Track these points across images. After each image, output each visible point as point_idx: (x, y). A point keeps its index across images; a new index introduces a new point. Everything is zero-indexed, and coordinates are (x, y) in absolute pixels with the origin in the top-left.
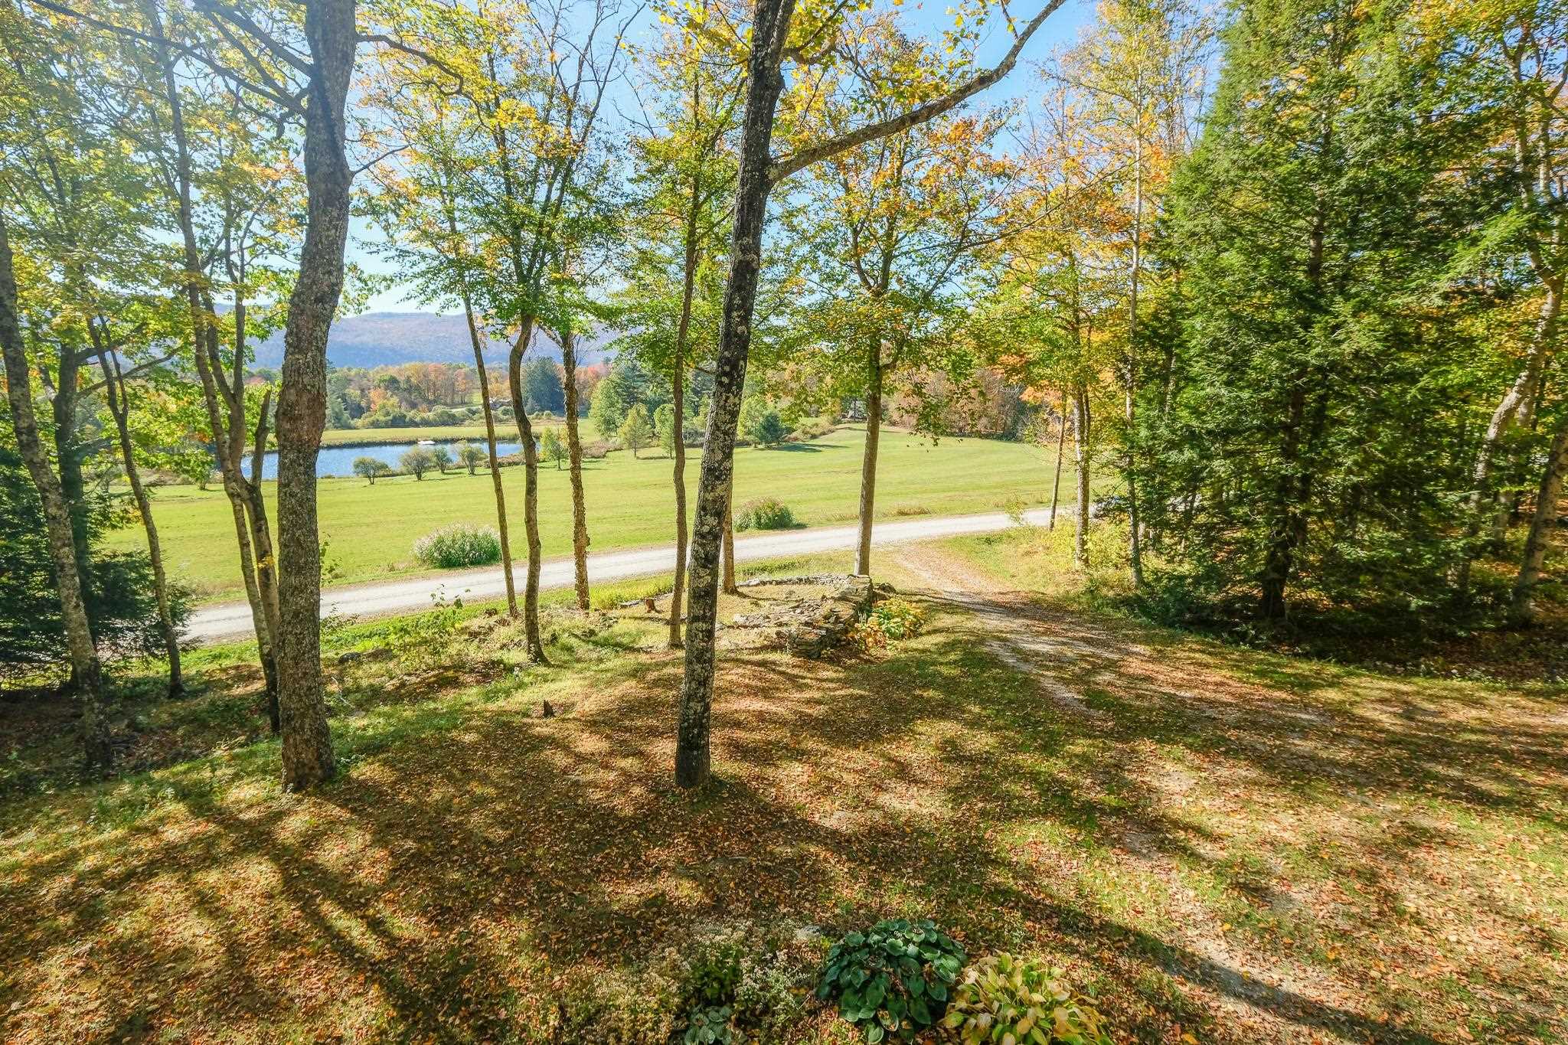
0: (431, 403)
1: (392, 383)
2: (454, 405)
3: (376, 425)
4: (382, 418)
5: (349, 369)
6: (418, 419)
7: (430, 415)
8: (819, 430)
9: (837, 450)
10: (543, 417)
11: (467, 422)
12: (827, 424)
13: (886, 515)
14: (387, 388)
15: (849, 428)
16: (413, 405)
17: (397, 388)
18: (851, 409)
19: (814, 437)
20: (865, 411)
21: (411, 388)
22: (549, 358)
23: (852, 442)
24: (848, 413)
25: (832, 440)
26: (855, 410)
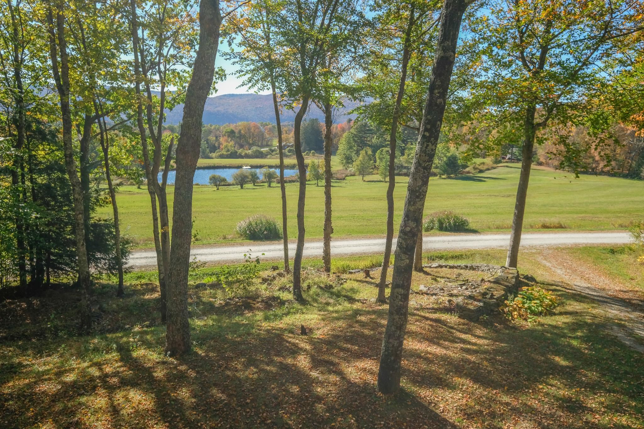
0: (251, 145)
1: (231, 134)
2: (262, 146)
3: (222, 157)
4: (225, 153)
5: (211, 126)
6: (243, 154)
7: (250, 152)
8: (485, 167)
9: (497, 181)
10: (311, 154)
11: (269, 156)
12: (491, 163)
13: (532, 227)
14: (229, 136)
15: (507, 166)
16: (241, 146)
17: (234, 136)
18: (509, 153)
19: (481, 171)
20: (520, 155)
21: (241, 136)
22: (317, 120)
23: (509, 176)
24: (506, 156)
25: (494, 174)
26: (512, 154)
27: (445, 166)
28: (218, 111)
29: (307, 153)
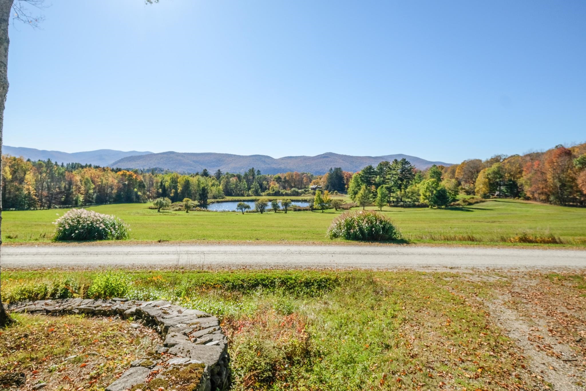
0: (292, 187)
1: (278, 179)
2: (299, 189)
3: (269, 195)
4: (271, 192)
5: (268, 175)
6: (284, 193)
7: (289, 192)
8: (474, 201)
9: (485, 211)
10: (334, 194)
11: (302, 195)
12: (480, 198)
13: (503, 240)
14: (277, 181)
15: (495, 201)
16: (284, 188)
17: (281, 181)
18: (497, 190)
19: (470, 204)
20: (507, 192)
21: (286, 181)
22: (340, 168)
23: (497, 207)
24: (495, 193)
25: (482, 206)
26: (500, 191)
27: (435, 198)
28: (280, 168)
29: (332, 193)
